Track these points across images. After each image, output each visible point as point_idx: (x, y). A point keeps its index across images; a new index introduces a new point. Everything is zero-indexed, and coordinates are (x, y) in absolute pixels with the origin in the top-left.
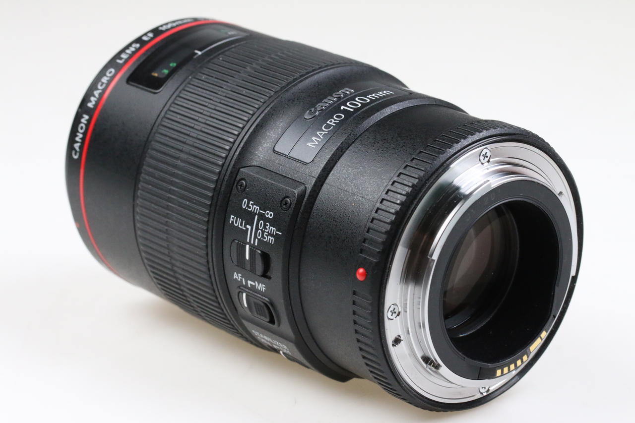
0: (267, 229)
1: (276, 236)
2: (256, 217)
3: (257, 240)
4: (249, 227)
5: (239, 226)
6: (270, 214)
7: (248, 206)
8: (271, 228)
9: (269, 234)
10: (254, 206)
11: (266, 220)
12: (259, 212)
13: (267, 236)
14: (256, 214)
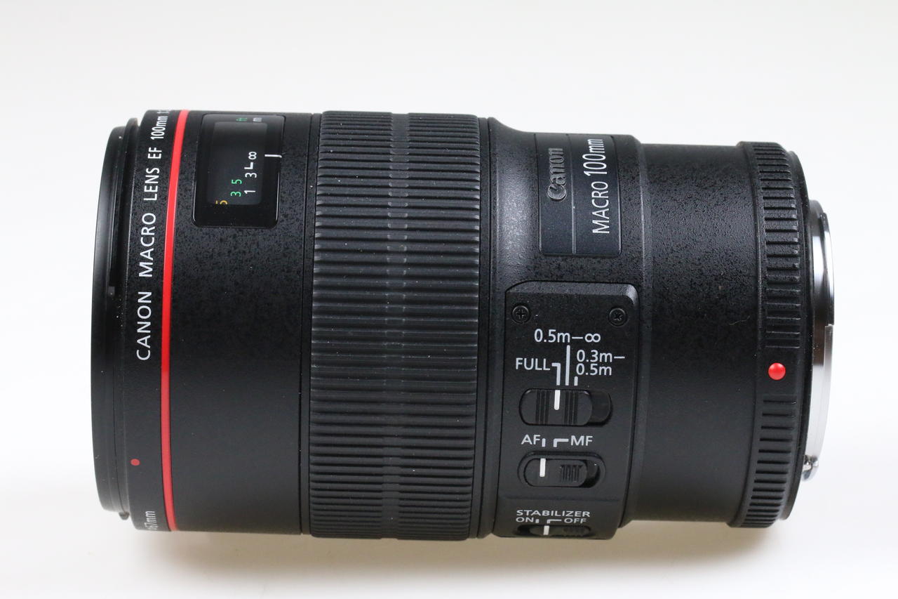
0: (594, 358)
1: (615, 364)
2: (568, 348)
3: (576, 379)
4: (558, 365)
5: (537, 368)
6: (593, 338)
7: (546, 336)
8: (601, 355)
9: (599, 364)
10: (559, 335)
11: (588, 347)
12: (571, 340)
13: (597, 367)
14: (566, 344)
